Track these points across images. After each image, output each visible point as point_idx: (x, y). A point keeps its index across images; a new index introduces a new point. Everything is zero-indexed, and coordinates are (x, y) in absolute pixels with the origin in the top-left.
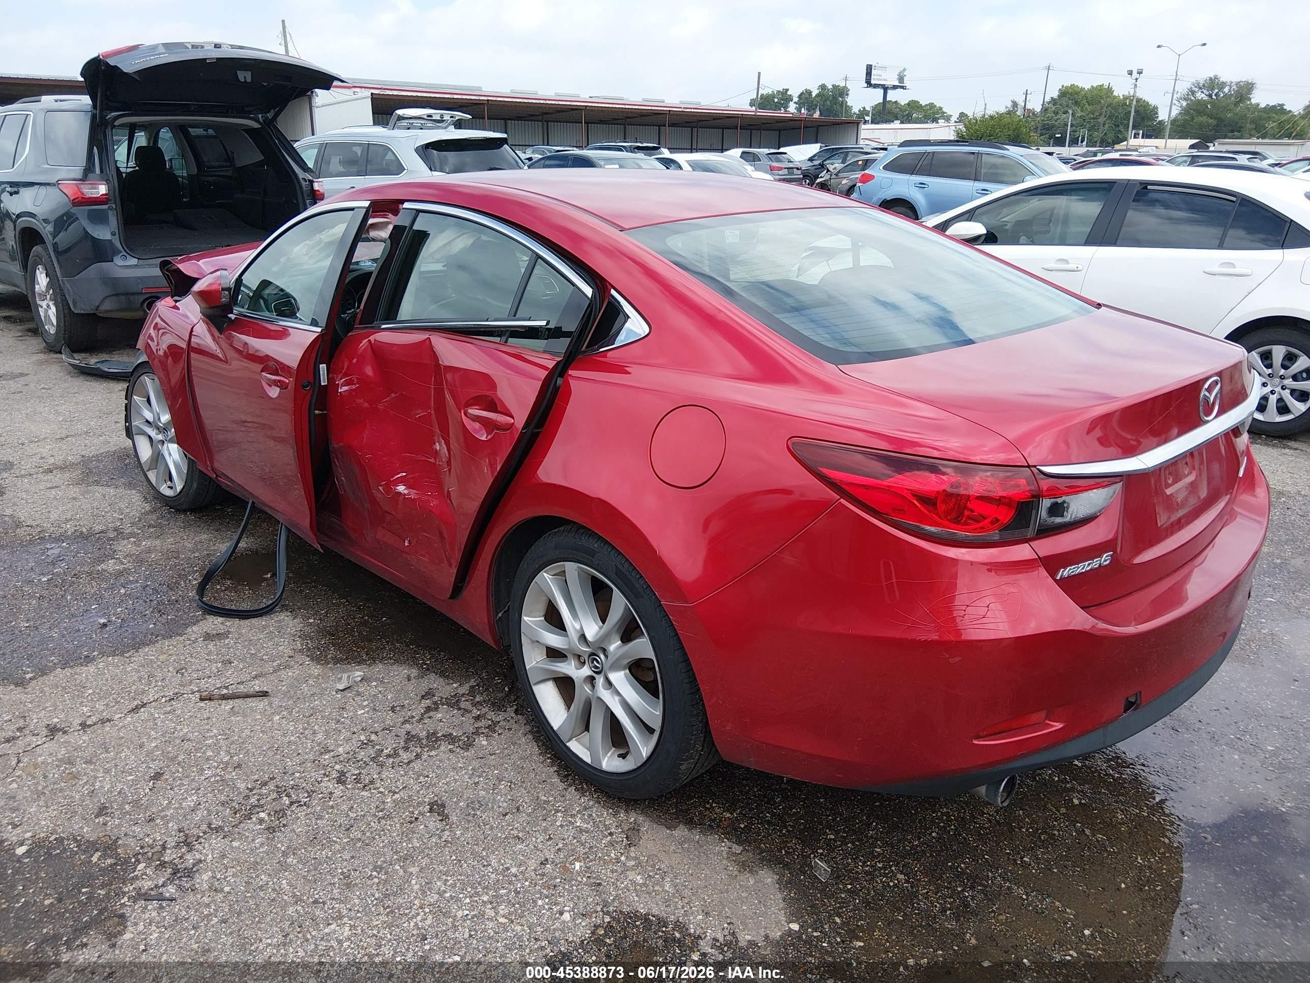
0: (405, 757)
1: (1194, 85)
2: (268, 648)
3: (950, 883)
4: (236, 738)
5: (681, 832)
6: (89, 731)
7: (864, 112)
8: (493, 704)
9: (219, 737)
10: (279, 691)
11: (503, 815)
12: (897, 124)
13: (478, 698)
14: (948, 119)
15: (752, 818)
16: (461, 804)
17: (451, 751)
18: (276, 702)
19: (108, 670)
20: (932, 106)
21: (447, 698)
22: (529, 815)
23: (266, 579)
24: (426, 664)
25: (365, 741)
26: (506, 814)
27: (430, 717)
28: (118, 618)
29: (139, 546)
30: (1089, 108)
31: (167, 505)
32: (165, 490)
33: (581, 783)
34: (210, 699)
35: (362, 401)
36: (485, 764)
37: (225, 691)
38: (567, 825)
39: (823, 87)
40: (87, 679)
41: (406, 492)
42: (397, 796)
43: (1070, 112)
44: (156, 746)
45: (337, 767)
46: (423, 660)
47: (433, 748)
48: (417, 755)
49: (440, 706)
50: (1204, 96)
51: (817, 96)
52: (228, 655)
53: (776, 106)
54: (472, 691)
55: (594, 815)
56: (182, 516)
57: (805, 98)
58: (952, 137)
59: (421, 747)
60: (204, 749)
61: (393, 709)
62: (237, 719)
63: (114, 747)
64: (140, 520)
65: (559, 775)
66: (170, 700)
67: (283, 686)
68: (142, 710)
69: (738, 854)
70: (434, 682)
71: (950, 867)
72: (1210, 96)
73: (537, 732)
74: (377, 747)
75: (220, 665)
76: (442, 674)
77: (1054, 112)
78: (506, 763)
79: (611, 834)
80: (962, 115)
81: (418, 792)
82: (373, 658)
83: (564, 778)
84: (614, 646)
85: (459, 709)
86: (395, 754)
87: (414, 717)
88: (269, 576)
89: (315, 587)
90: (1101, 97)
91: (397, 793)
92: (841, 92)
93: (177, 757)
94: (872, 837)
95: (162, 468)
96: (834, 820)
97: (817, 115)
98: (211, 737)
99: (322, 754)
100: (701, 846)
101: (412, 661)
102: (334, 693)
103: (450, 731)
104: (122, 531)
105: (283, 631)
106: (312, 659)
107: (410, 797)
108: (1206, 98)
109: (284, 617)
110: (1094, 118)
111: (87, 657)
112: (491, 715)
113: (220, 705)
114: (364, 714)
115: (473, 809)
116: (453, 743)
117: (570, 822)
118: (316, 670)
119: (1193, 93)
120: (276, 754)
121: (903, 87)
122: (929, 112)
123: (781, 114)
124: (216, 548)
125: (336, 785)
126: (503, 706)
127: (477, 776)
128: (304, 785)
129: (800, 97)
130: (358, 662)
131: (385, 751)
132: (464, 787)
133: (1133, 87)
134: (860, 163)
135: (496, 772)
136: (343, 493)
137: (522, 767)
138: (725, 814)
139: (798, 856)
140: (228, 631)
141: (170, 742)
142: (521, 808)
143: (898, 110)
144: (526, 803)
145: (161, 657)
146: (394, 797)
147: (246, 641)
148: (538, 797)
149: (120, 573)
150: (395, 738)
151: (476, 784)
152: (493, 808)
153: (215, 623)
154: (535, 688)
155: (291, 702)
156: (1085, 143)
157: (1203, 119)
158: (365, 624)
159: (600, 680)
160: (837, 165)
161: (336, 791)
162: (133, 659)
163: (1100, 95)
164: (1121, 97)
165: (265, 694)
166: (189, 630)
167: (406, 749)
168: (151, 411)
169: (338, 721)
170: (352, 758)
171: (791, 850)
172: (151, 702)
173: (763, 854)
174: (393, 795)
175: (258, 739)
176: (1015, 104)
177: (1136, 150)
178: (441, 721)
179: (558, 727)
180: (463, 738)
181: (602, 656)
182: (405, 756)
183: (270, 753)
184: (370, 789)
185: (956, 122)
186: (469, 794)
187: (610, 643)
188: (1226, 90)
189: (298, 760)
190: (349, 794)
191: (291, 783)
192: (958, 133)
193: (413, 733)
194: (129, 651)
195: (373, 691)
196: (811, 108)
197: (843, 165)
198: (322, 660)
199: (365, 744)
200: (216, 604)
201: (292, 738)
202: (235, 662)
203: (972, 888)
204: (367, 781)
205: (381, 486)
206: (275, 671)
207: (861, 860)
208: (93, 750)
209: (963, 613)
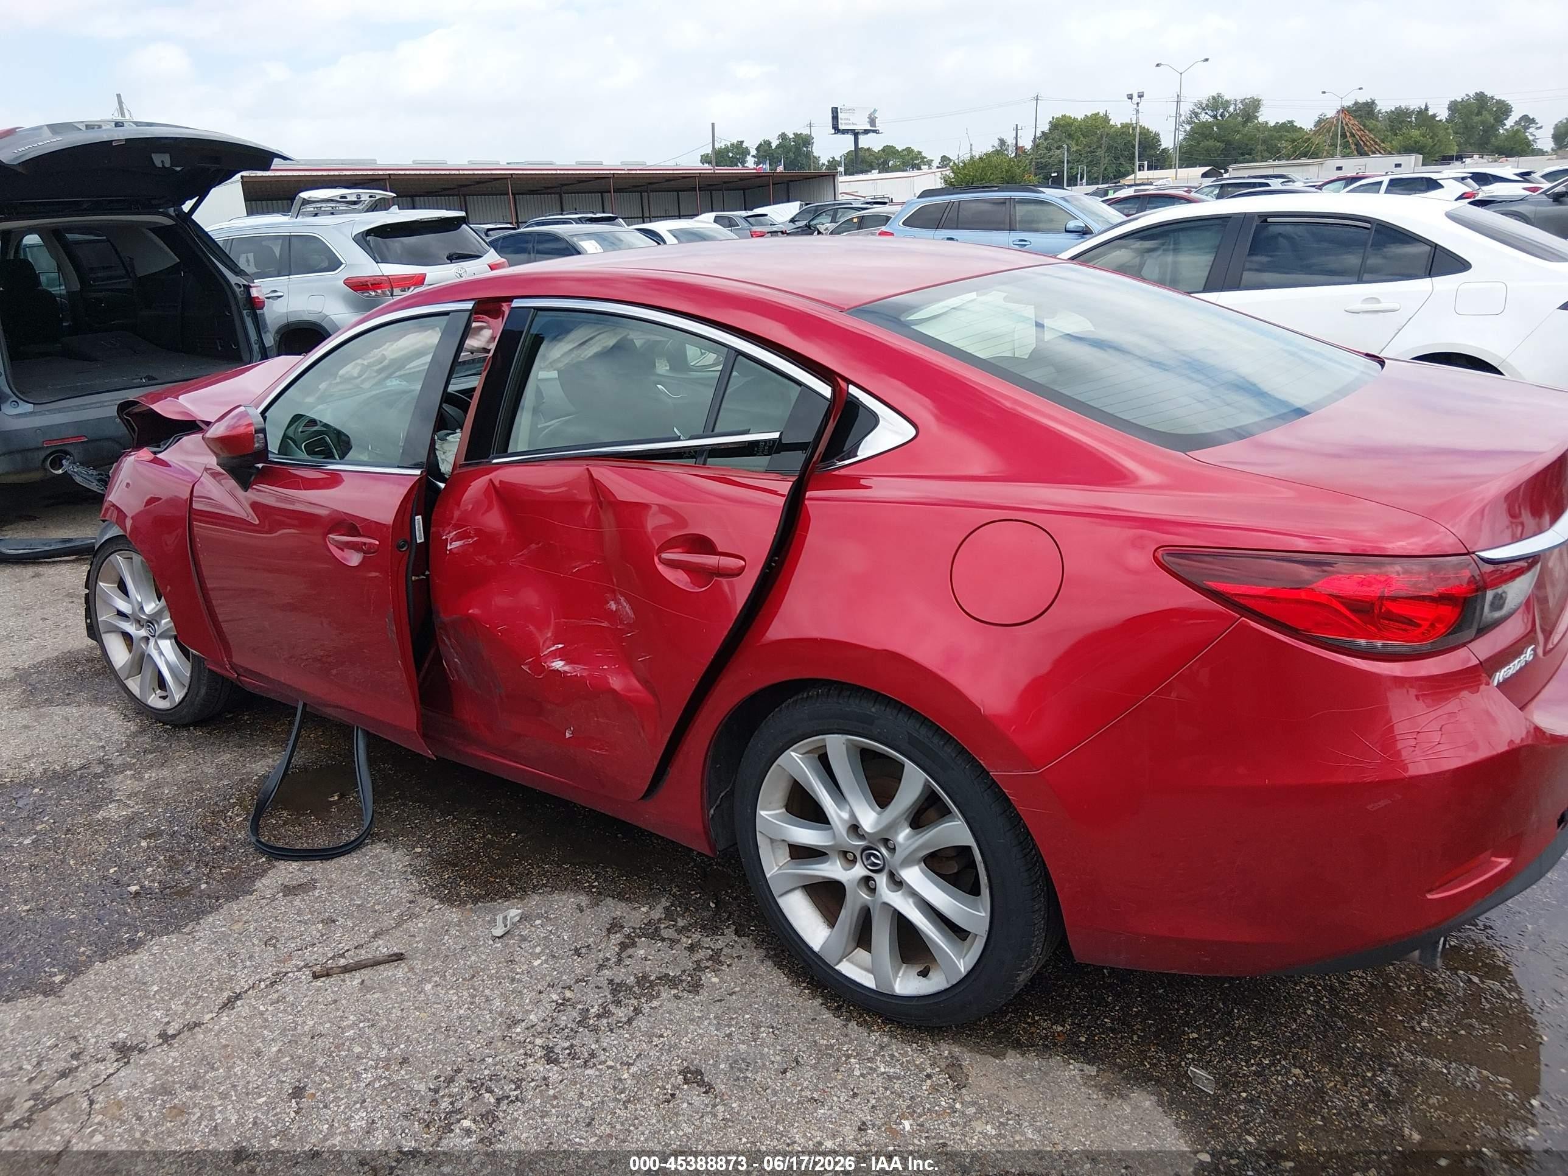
0: (621, 1015)
1: (1196, 105)
2: (376, 894)
3: (1354, 1069)
4: (386, 1022)
5: (1013, 1059)
6: (176, 1043)
7: (833, 164)
8: (704, 927)
9: (361, 1025)
10: (416, 950)
11: (782, 1073)
12: (875, 174)
13: (681, 923)
14: (929, 163)
15: (1089, 1027)
16: (722, 1066)
17: (676, 997)
18: (418, 965)
19: (169, 955)
20: (909, 150)
21: (640, 928)
22: (815, 1067)
23: (334, 803)
24: (594, 887)
25: (560, 1001)
26: (784, 1072)
27: (630, 957)
28: (153, 881)
29: (141, 779)
30: (1085, 141)
31: (158, 721)
32: (155, 701)
33: (861, 1016)
34: (328, 975)
35: (483, 558)
36: (728, 1008)
37: (342, 962)
38: (869, 1074)
39: (783, 136)
40: (144, 972)
41: (567, 668)
42: (633, 1069)
43: (1065, 146)
44: (280, 1050)
45: (539, 1041)
46: (589, 882)
47: (651, 998)
48: (635, 1009)
49: (637, 940)
50: (1208, 117)
51: (778, 147)
52: (325, 911)
53: (732, 162)
54: (669, 914)
55: (896, 1054)
56: (185, 733)
57: (764, 151)
58: (939, 184)
59: (635, 998)
60: (347, 1044)
61: (577, 952)
62: (376, 996)
63: (221, 1061)
64: (128, 745)
65: (828, 1008)
66: (272, 984)
67: (417, 942)
68: (239, 1003)
69: (1095, 1076)
70: (613, 908)
71: (1346, 1049)
72: (1215, 117)
73: (775, 955)
74: (579, 1006)
75: (320, 926)
76: (621, 897)
77: (1046, 148)
78: (755, 1003)
79: (929, 1076)
80: (944, 159)
81: (658, 1058)
82: (519, 888)
83: (837, 1011)
84: (903, 835)
85: (663, 940)
86: (605, 1013)
87: (610, 959)
88: (336, 798)
89: (403, 804)
90: (1097, 128)
91: (632, 1064)
92: (804, 142)
93: (314, 1061)
94: (1240, 1028)
95: (148, 672)
96: (1187, 1013)
97: (780, 169)
98: (350, 1027)
99: (509, 1027)
100: (1046, 1074)
101: (577, 886)
102: (491, 942)
103: (664, 971)
104: (110, 762)
105: (386, 869)
106: (441, 901)
107: (651, 1066)
108: (1210, 120)
109: (378, 850)
110: (1091, 152)
111: (129, 941)
112: (707, 941)
113: (343, 981)
114: (541, 964)
115: (740, 1070)
116: (675, 986)
117: (871, 1068)
118: (454, 915)
119: (1196, 115)
120: (448, 1036)
121: (875, 131)
122: (907, 157)
123: (738, 170)
124: (249, 770)
125: (547, 1067)
126: (717, 928)
127: (726, 1026)
128: (505, 1073)
129: (757, 149)
130: (505, 897)
131: (592, 1010)
132: (716, 1043)
133: (1135, 112)
134: (855, 220)
135: (747, 1016)
136: (456, 678)
137: (777, 1005)
138: (1054, 1027)
139: (1166, 1066)
140: (312, 880)
141: (296, 1042)
142: (800, 1059)
143: (872, 157)
144: (803, 1052)
145: (235, 927)
146: (631, 1071)
147: (342, 889)
148: (815, 1042)
149: (130, 821)
150: (597, 990)
151: (729, 1035)
152: (764, 1065)
153: (288, 871)
154: (781, 902)
155: (438, 963)
156: (1084, 181)
157: (1211, 143)
158: (490, 844)
159: (882, 880)
160: (828, 225)
161: (550, 1074)
162: (197, 935)
163: (1096, 125)
164: (1119, 126)
165: (399, 957)
166: (258, 884)
167: (618, 1003)
168: (129, 601)
169: (513, 980)
170: (553, 1027)
171: (1155, 1061)
172: (246, 991)
173: (1125, 1072)
174: (628, 1069)
175: (416, 1019)
176: (1002, 142)
177: (1151, 184)
178: (646, 959)
179: (819, 947)
180: (684, 977)
181: (884, 851)
182: (621, 1013)
183: (441, 1037)
184: (595, 1065)
185: (938, 167)
186: (725, 1051)
187: (897, 833)
188: (1231, 109)
189: (481, 1040)
190: (568, 1075)
191: (486, 1072)
192: (946, 180)
193: (617, 981)
194: (186, 925)
195: (542, 933)
196: (774, 162)
197: (834, 225)
198: (456, 901)
199: (562, 1004)
200: (280, 845)
201: (461, 1012)
202: (340, 919)
203: (1382, 1070)
204: (586, 1055)
205: (526, 664)
206: (398, 925)
207: (1241, 1059)
208: (193, 1069)
209: (1413, 743)
